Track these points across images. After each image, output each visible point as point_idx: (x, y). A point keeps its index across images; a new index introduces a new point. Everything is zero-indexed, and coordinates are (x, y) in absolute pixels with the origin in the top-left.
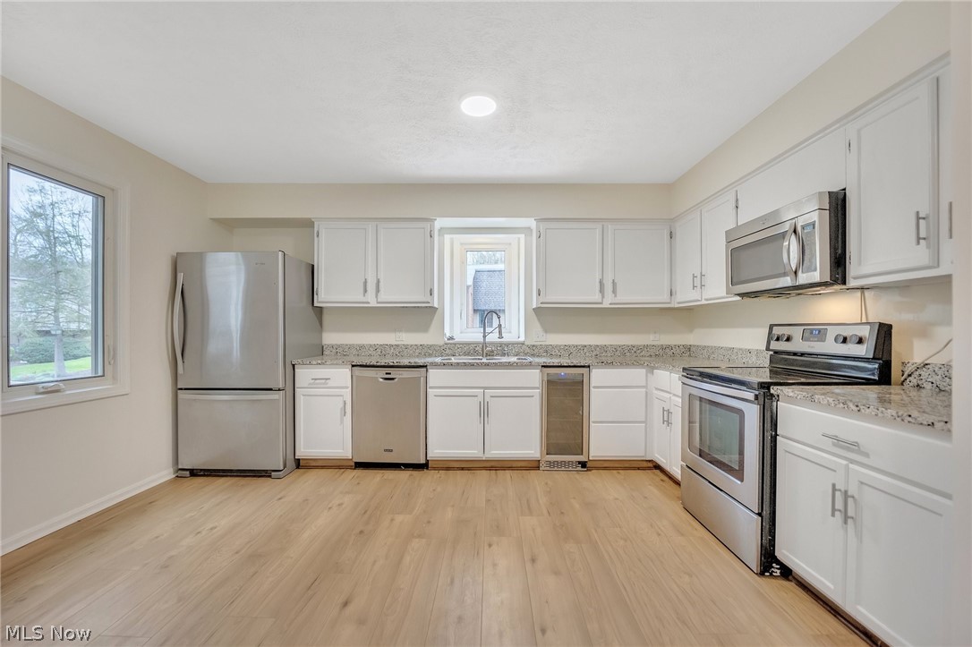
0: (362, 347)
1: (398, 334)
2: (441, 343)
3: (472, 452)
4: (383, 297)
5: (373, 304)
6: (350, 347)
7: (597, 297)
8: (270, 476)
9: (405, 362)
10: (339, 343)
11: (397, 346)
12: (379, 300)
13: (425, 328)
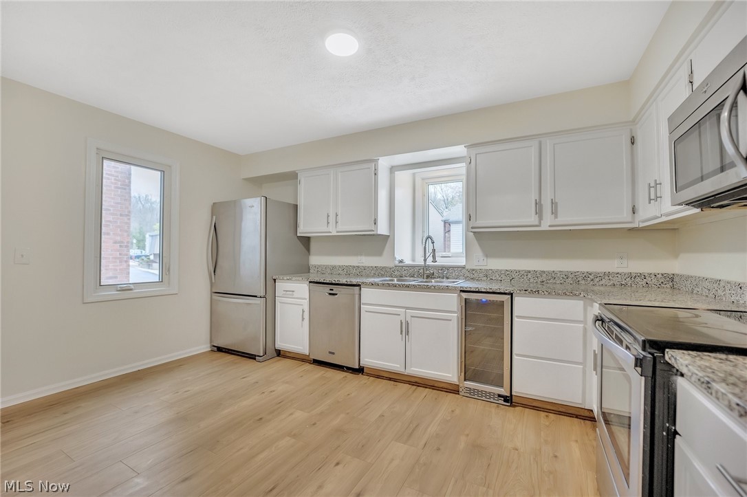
0: (334, 267)
1: (359, 257)
2: (391, 265)
3: (395, 366)
4: (340, 228)
5: (334, 233)
6: (326, 267)
7: (533, 219)
8: (255, 359)
9: (343, 281)
10: (319, 264)
11: (358, 267)
12: (338, 230)
13: (379, 253)
